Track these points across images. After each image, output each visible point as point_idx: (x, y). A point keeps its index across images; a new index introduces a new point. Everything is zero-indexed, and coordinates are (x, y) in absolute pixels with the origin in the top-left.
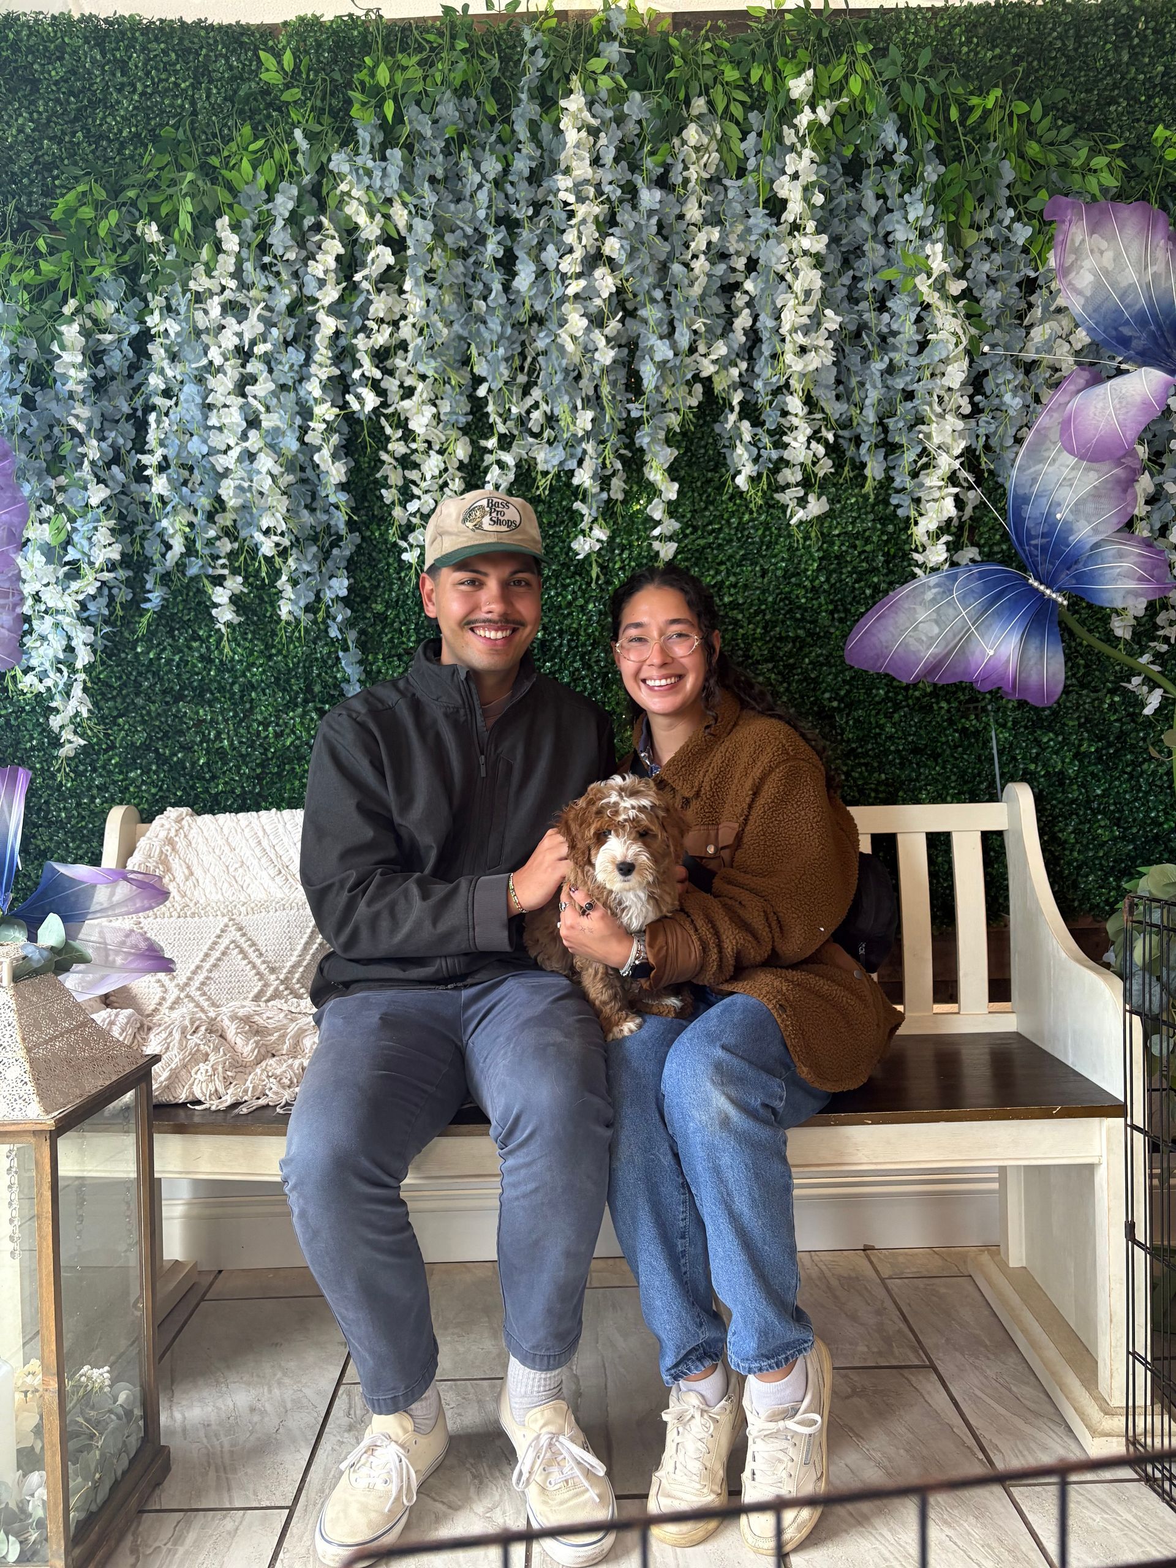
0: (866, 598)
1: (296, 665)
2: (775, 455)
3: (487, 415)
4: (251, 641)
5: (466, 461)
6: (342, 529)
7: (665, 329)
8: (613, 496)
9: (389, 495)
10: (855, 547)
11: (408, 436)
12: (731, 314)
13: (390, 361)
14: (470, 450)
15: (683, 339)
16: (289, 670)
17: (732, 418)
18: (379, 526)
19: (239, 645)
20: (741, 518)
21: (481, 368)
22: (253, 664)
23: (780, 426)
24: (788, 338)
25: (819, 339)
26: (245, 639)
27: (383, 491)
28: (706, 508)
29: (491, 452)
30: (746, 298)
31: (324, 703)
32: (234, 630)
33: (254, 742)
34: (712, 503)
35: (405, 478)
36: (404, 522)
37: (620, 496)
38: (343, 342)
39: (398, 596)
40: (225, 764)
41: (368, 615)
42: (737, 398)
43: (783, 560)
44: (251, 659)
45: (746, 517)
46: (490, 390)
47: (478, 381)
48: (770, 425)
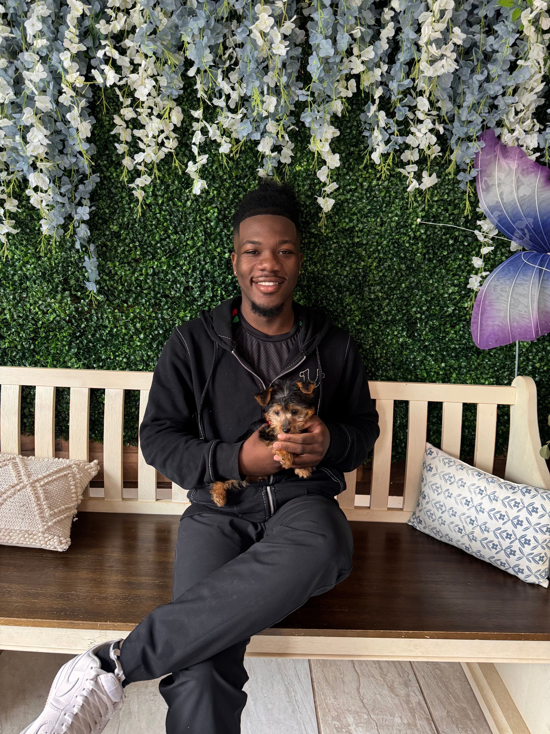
0: (449, 245)
1: (57, 265)
2: (400, 140)
3: (196, 91)
4: (26, 246)
5: (179, 125)
6: (88, 171)
7: (330, 32)
8: (283, 161)
9: (121, 148)
10: (447, 210)
11: (135, 103)
12: (379, 24)
13: (122, 43)
14: (182, 117)
15: (344, 42)
16: (52, 268)
17: (374, 108)
18: (116, 169)
19: (17, 248)
20: (370, 183)
21: (191, 54)
22: (27, 262)
23: (406, 118)
24: (424, 49)
25: (448, 50)
26: (22, 244)
27: (116, 145)
28: (347, 174)
29: (197, 120)
30: (392, 13)
31: (77, 291)
32: (14, 237)
33: (27, 316)
34: (352, 170)
35: (133, 136)
36: (131, 168)
37: (288, 161)
38: (87, 23)
39: (128, 220)
40: (9, 329)
41: (107, 233)
42: (378, 93)
43: (396, 215)
44: (26, 259)
45: (374, 182)
46: (198, 71)
47: (189, 63)
48: (399, 117)
